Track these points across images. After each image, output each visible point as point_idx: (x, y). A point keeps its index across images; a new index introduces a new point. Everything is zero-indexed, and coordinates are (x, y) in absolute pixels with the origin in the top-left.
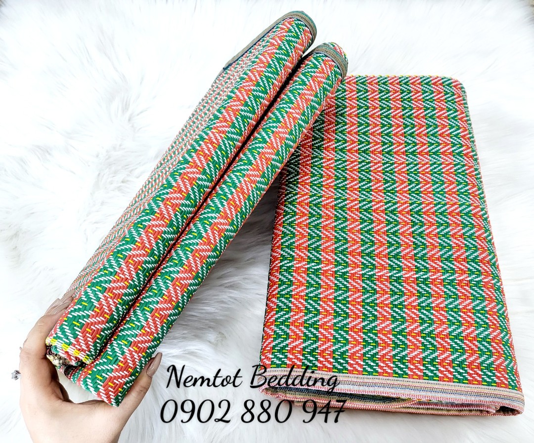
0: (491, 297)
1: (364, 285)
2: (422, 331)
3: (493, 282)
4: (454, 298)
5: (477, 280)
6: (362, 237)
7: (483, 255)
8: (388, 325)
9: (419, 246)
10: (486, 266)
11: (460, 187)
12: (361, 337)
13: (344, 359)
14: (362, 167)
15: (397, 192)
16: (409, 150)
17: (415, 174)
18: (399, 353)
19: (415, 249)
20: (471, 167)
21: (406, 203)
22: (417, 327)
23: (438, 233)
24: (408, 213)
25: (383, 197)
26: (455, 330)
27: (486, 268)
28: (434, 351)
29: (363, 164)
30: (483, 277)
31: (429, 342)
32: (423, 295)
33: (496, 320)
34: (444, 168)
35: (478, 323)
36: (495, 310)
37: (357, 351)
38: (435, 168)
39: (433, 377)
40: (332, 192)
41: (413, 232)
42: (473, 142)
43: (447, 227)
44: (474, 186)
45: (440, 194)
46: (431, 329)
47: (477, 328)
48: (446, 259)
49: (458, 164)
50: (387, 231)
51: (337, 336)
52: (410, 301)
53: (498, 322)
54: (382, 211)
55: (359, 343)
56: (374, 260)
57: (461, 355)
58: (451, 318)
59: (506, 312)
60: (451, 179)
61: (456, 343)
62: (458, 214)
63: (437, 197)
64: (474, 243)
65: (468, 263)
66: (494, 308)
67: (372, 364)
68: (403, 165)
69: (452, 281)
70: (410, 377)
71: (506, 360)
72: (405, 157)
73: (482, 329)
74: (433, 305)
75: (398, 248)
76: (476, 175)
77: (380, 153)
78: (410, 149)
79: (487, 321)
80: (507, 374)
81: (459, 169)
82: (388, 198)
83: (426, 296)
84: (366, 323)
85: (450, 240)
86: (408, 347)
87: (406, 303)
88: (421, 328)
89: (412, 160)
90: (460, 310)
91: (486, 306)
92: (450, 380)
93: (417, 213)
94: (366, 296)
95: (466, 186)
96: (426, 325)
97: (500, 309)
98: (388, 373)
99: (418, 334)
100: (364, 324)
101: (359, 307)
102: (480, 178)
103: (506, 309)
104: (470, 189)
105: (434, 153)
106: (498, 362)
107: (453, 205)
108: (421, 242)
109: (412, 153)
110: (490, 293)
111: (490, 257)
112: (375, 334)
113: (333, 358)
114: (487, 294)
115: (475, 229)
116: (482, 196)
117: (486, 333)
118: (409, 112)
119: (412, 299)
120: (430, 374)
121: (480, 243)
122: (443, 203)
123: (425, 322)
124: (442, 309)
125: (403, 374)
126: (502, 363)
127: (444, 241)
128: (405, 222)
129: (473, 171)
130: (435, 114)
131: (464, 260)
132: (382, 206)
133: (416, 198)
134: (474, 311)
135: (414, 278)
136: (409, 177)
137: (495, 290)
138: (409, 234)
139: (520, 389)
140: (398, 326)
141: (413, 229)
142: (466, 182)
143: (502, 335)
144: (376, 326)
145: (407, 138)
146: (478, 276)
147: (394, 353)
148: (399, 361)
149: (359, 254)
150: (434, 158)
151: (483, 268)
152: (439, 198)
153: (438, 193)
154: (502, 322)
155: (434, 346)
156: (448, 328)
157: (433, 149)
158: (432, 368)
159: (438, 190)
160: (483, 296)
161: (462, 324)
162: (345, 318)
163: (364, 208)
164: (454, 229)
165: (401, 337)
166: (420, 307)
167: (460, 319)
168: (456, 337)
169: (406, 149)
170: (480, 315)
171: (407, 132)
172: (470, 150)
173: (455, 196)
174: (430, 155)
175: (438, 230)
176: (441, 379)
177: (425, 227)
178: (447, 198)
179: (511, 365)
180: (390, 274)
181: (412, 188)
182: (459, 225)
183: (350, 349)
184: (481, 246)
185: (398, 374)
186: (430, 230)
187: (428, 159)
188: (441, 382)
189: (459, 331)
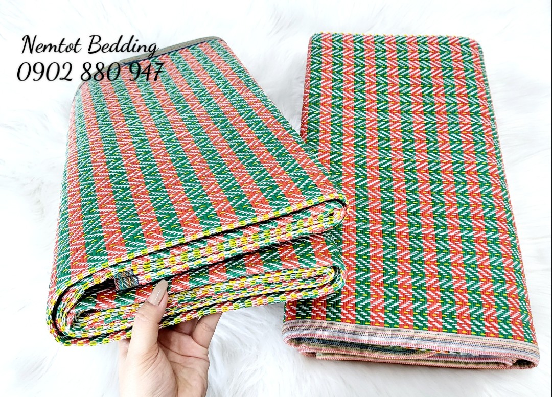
0: (508, 254)
1: (384, 241)
2: (440, 286)
3: (510, 239)
4: (472, 254)
5: (494, 237)
6: (382, 195)
7: (500, 213)
8: (408, 280)
9: (437, 204)
10: (503, 224)
11: (477, 146)
12: (382, 291)
13: (366, 311)
14: (381, 126)
15: (415, 151)
16: (427, 109)
17: (433, 133)
18: (419, 306)
19: (434, 206)
20: (488, 127)
21: (424, 161)
22: (436, 282)
23: (456, 191)
24: (426, 171)
25: (402, 156)
26: (472, 285)
27: (502, 226)
28: (453, 305)
29: (382, 123)
30: (500, 234)
31: (448, 296)
32: (441, 251)
33: (512, 276)
34: (461, 128)
35: (495, 278)
36: (511, 266)
37: (379, 305)
38: (453, 128)
39: (452, 329)
40: (352, 150)
41: (432, 190)
42: (490, 102)
43: (465, 185)
44: (491, 146)
45: (458, 154)
46: (449, 283)
47: (494, 283)
48: (464, 217)
49: (475, 124)
50: (406, 189)
51: (359, 289)
52: (429, 256)
53: (514, 278)
54: (401, 170)
55: (381, 297)
56: (394, 217)
57: (478, 309)
58: (469, 274)
59: (522, 269)
60: (469, 139)
61: (474, 298)
62: (475, 173)
63: (454, 156)
64: (491, 201)
65: (485, 220)
66: (510, 264)
67: (393, 317)
68: (422, 125)
69: (470, 237)
70: (430, 329)
71: (522, 314)
72: (423, 117)
73: (498, 284)
74: (451, 261)
75: (417, 205)
76: (493, 135)
77: (398, 112)
78: (429, 108)
79: (504, 277)
80: (523, 327)
81: (476, 129)
82: (406, 156)
83: (445, 253)
84: (387, 277)
85: (468, 198)
86: (427, 300)
87: (425, 259)
88: (440, 283)
89: (430, 120)
90: (478, 266)
91: (503, 263)
92: (468, 333)
93: (435, 171)
94: (386, 252)
95: (483, 145)
96: (445, 280)
97: (516, 266)
98: (409, 325)
99: (437, 289)
100: (385, 278)
101: (380, 262)
102: (497, 138)
103: (522, 266)
104: (487, 149)
105: (452, 113)
106: (514, 316)
107: (470, 164)
108: (439, 200)
109: (430, 113)
110: (506, 250)
111: (507, 215)
112: (396, 289)
113: (356, 310)
114: (504, 251)
115: (493, 188)
116: (499, 155)
117: (503, 288)
118: (426, 72)
119: (431, 255)
120: (449, 327)
121: (497, 201)
122: (461, 161)
123: (444, 277)
124: (460, 265)
125: (423, 327)
126: (518, 317)
127: (462, 199)
128: (424, 180)
129: (490, 131)
130: (453, 74)
131: (481, 218)
132: (401, 164)
133: (435, 157)
134: (492, 267)
135: (433, 235)
136: (427, 137)
137: (512, 247)
138: (428, 192)
139: (535, 342)
140: (418, 281)
141: (431, 187)
142: (484, 142)
143: (518, 291)
144: (396, 281)
145: (425, 98)
146: (495, 233)
147: (414, 306)
148: (419, 314)
149: (379, 211)
150: (452, 118)
151: (500, 226)
152: (456, 157)
153: (456, 152)
154: (518, 278)
155: (453, 300)
156: (466, 283)
157: (451, 109)
158: (451, 321)
159: (456, 149)
160: (500, 253)
161: (480, 280)
162: (367, 273)
163: (384, 166)
164: (471, 188)
165: (421, 292)
166: (439, 263)
167: (478, 275)
168: (474, 292)
169: (424, 108)
170: (497, 271)
171: (425, 91)
172: (488, 110)
173: (473, 155)
174: (448, 115)
175: (456, 189)
176: (459, 332)
177: (444, 185)
178: (464, 157)
179: (527, 319)
180: (410, 231)
181: (430, 147)
182: (476, 184)
183: (372, 302)
184: (498, 204)
185: (418, 327)
186: (448, 188)
187: (446, 119)
188: (459, 335)
189: (477, 286)
